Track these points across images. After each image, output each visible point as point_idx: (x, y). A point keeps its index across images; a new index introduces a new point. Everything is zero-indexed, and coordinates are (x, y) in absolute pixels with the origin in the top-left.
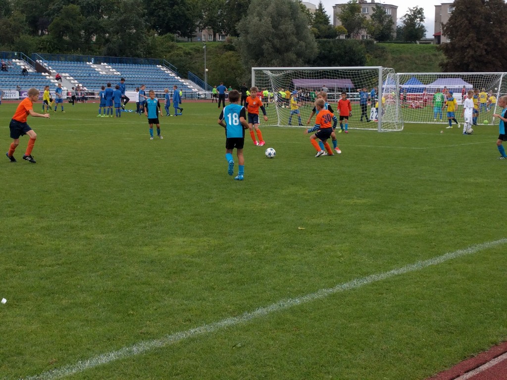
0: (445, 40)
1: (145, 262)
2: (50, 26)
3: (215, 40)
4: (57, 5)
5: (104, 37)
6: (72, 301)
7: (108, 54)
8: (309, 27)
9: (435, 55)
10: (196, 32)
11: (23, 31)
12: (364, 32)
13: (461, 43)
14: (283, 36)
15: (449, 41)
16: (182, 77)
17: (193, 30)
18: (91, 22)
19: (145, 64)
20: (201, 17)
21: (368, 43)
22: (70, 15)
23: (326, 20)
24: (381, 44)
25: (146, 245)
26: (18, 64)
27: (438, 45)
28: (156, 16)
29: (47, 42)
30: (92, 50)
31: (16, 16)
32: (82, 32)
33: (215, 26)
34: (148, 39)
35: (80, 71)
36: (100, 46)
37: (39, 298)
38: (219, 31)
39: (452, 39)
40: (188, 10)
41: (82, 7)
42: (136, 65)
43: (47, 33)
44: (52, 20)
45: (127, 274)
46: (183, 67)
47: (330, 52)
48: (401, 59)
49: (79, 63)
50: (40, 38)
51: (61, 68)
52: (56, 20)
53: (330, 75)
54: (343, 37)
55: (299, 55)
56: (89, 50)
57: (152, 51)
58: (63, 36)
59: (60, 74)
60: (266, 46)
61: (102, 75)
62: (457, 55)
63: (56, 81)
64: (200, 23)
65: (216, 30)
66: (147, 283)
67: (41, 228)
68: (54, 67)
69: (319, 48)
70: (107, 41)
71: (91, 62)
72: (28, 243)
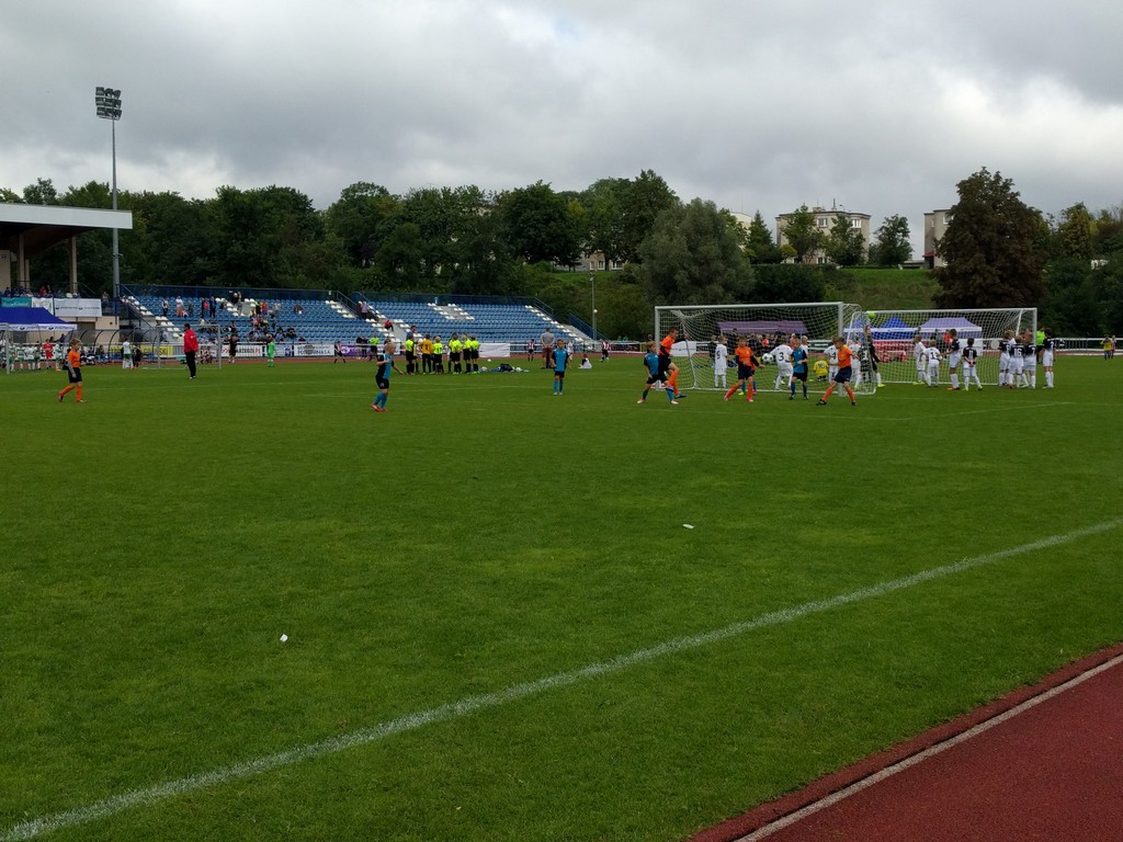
0: (940, 263)
2: (377, 254)
3: (607, 268)
5: (452, 268)
8: (742, 247)
9: (927, 285)
10: (581, 258)
11: (342, 261)
12: (821, 253)
13: (964, 267)
14: (704, 262)
15: (945, 264)
16: (560, 323)
17: (577, 256)
18: (434, 248)
19: (508, 304)
20: (589, 238)
21: (828, 269)
22: (402, 239)
23: (766, 237)
24: (848, 270)
26: (333, 307)
27: (930, 271)
28: (524, 237)
29: (374, 275)
30: (436, 287)
31: (331, 241)
32: (423, 262)
33: (607, 249)
34: (513, 269)
35: (418, 316)
36: (447, 280)
38: (613, 257)
39: (949, 262)
40: (570, 228)
41: (421, 227)
42: (497, 306)
43: (374, 263)
44: (381, 245)
46: (562, 307)
47: (772, 282)
48: (876, 291)
49: (417, 304)
50: (363, 271)
51: (392, 311)
52: (387, 245)
54: (791, 261)
55: (727, 287)
56: (432, 286)
57: (519, 287)
58: (395, 267)
59: (391, 321)
60: (681, 276)
61: (450, 321)
62: (958, 285)
63: (385, 330)
64: (586, 245)
65: (609, 255)
68: (383, 311)
69: (756, 277)
70: (457, 273)
71: (434, 302)
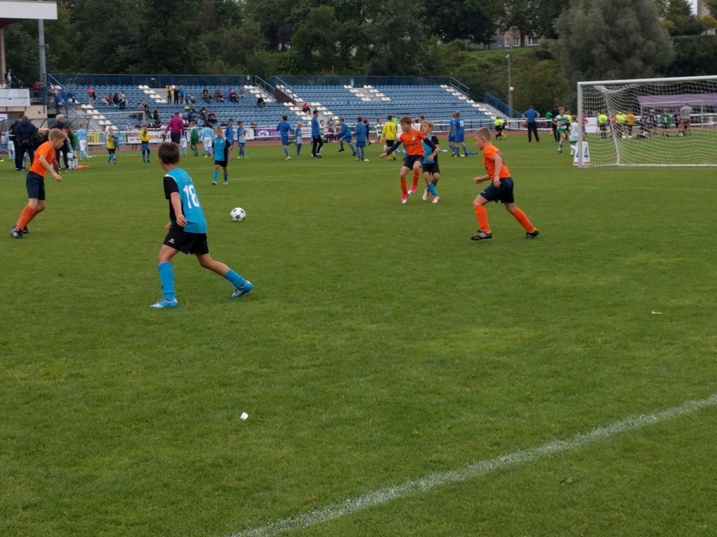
1: (432, 362)
2: (293, 38)
3: (522, 45)
4: (303, 7)
5: (367, 50)
6: (335, 416)
7: (373, 73)
8: (661, 19)
10: (496, 35)
11: (259, 45)
14: (622, 35)
16: (477, 101)
17: (492, 33)
18: (349, 30)
19: (424, 84)
20: (503, 13)
22: (320, 21)
23: (686, 8)
25: (433, 338)
26: (252, 92)
28: (439, 16)
29: (291, 59)
30: (351, 69)
31: (248, 26)
32: (338, 44)
33: (523, 26)
34: (427, 49)
35: (335, 99)
36: (362, 62)
37: (290, 412)
38: (529, 33)
40: (484, 5)
41: (337, 9)
42: (412, 86)
43: (290, 47)
44: (297, 29)
45: (408, 380)
46: (478, 86)
47: (693, 54)
49: (333, 87)
50: (280, 55)
51: (309, 94)
52: (303, 27)
53: (695, 89)
54: (711, 32)
55: (647, 61)
56: (347, 68)
57: (434, 66)
58: (311, 50)
59: (308, 104)
60: (598, 51)
61: (366, 102)
63: (303, 113)
64: (502, 22)
65: (525, 31)
66: (436, 392)
67: (290, 316)
68: (300, 94)
69: (676, 49)
70: (372, 54)
71: (350, 84)
72: (273, 337)
